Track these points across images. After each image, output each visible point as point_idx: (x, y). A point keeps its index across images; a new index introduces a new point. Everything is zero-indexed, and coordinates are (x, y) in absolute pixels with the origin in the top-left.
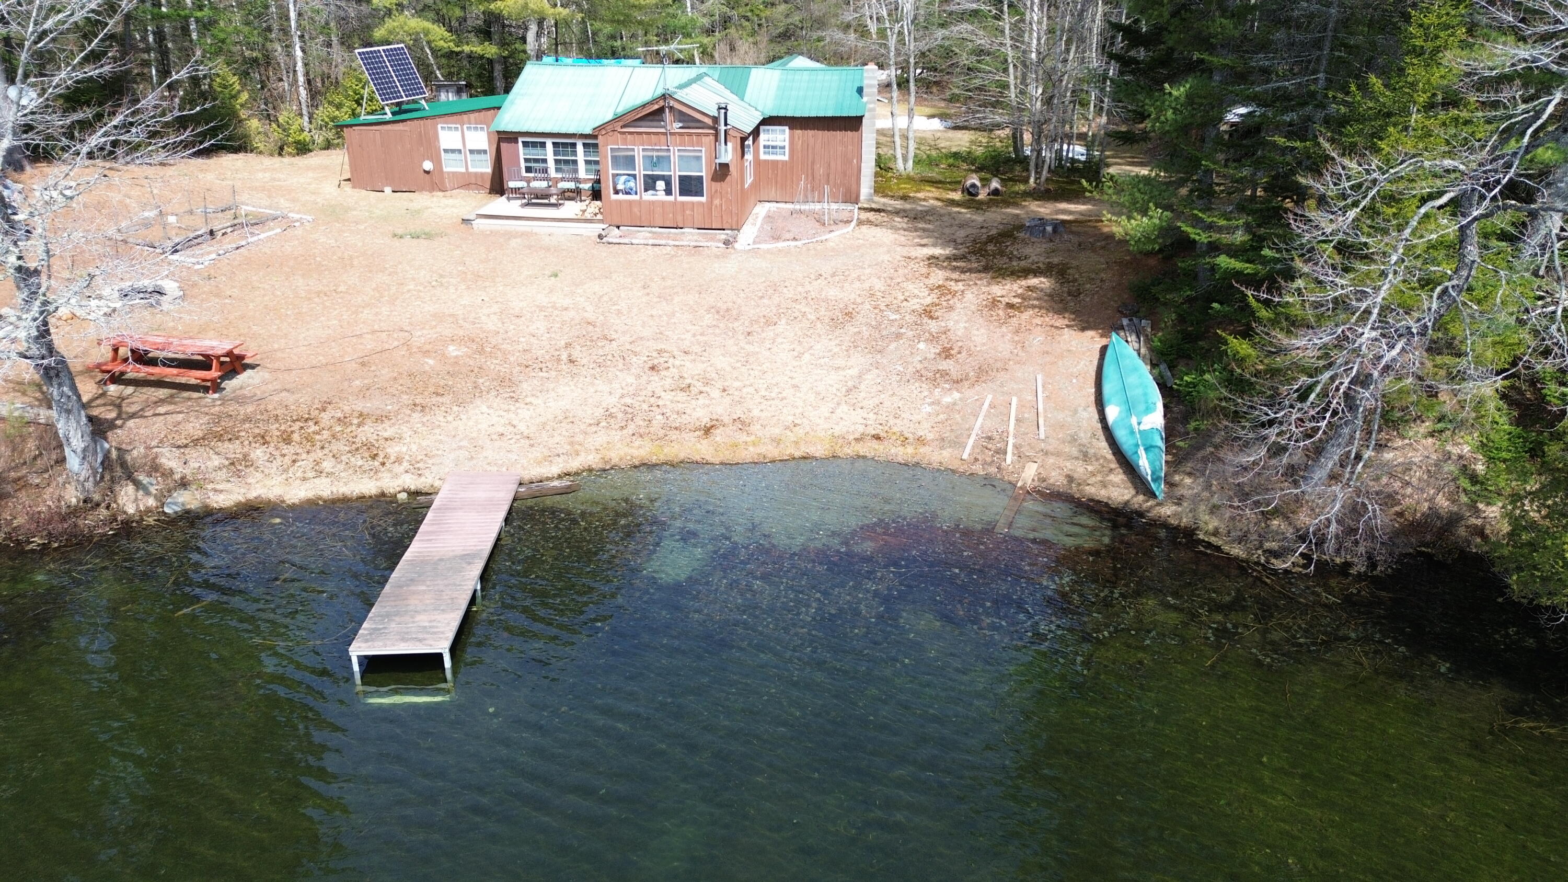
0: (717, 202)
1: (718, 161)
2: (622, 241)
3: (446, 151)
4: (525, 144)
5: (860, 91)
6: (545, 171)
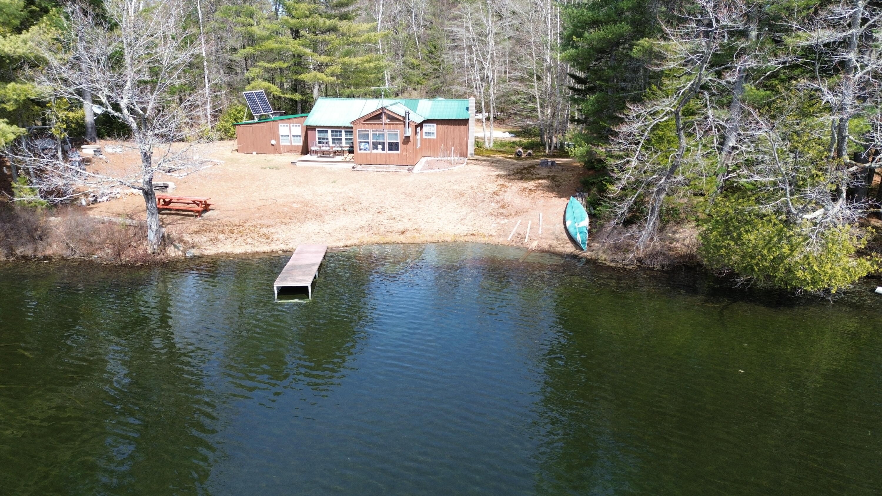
0: (404, 153)
1: (405, 135)
2: (363, 170)
3: (282, 136)
4: (319, 131)
5: (467, 109)
6: (327, 143)
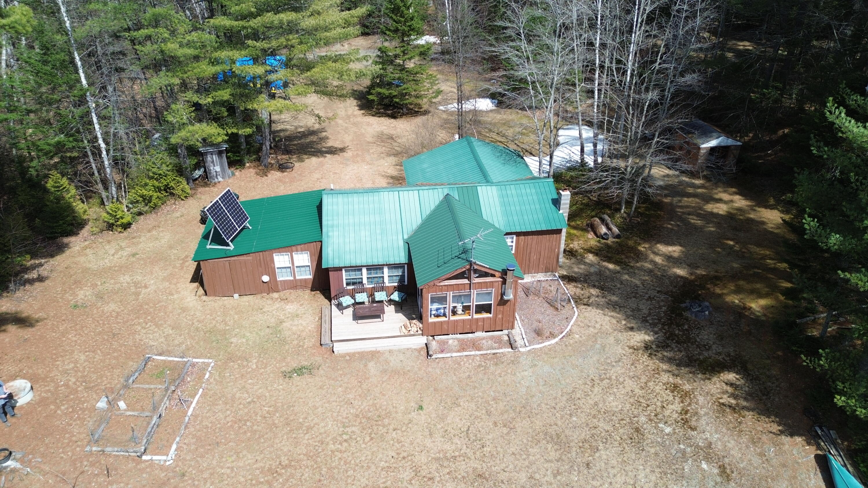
0: (500, 316)
2: (445, 356)
3: (278, 268)
4: (346, 271)
5: (555, 203)
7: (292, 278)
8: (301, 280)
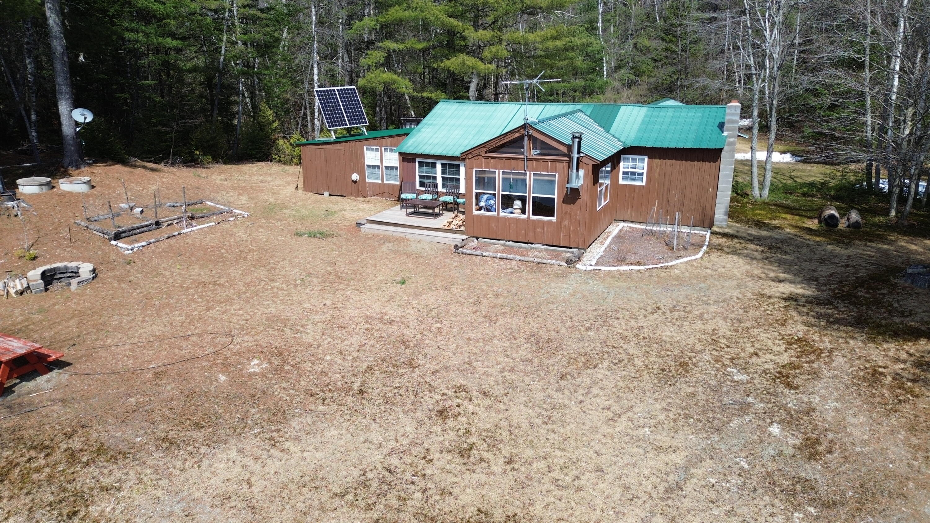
0: (566, 222)
1: (568, 186)
2: (474, 253)
3: (369, 166)
4: (421, 164)
5: (721, 126)
6: (435, 186)
7: (380, 182)
8: (389, 185)
